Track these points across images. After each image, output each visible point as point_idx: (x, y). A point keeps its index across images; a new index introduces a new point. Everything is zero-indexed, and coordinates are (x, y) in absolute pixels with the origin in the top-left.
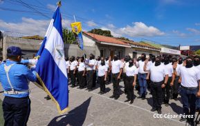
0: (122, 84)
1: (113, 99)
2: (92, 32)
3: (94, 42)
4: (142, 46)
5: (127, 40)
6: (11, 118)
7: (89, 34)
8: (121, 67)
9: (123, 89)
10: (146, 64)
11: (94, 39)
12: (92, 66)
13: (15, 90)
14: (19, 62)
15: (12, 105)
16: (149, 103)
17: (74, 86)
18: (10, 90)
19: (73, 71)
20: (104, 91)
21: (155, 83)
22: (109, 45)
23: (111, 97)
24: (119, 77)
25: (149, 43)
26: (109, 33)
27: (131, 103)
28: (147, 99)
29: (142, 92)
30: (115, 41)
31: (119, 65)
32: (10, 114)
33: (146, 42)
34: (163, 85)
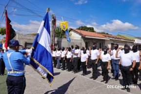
0: (100, 68)
1: (92, 79)
2: (79, 29)
3: (80, 36)
4: (119, 39)
5: (107, 34)
6: (12, 91)
7: (76, 30)
8: (98, 54)
9: (101, 72)
10: (117, 52)
11: (80, 34)
12: (77, 54)
13: (14, 71)
14: (17, 51)
15: (12, 81)
16: (121, 83)
17: (64, 69)
18: (11, 70)
19: (63, 58)
20: (85, 73)
21: (125, 67)
22: (92, 38)
23: (90, 78)
24: (96, 63)
25: (125, 36)
26: (93, 29)
27: (106, 83)
28: (120, 80)
29: (115, 74)
30: (97, 35)
31: (97, 54)
32: (11, 88)
33: (122, 35)
34: (131, 69)
